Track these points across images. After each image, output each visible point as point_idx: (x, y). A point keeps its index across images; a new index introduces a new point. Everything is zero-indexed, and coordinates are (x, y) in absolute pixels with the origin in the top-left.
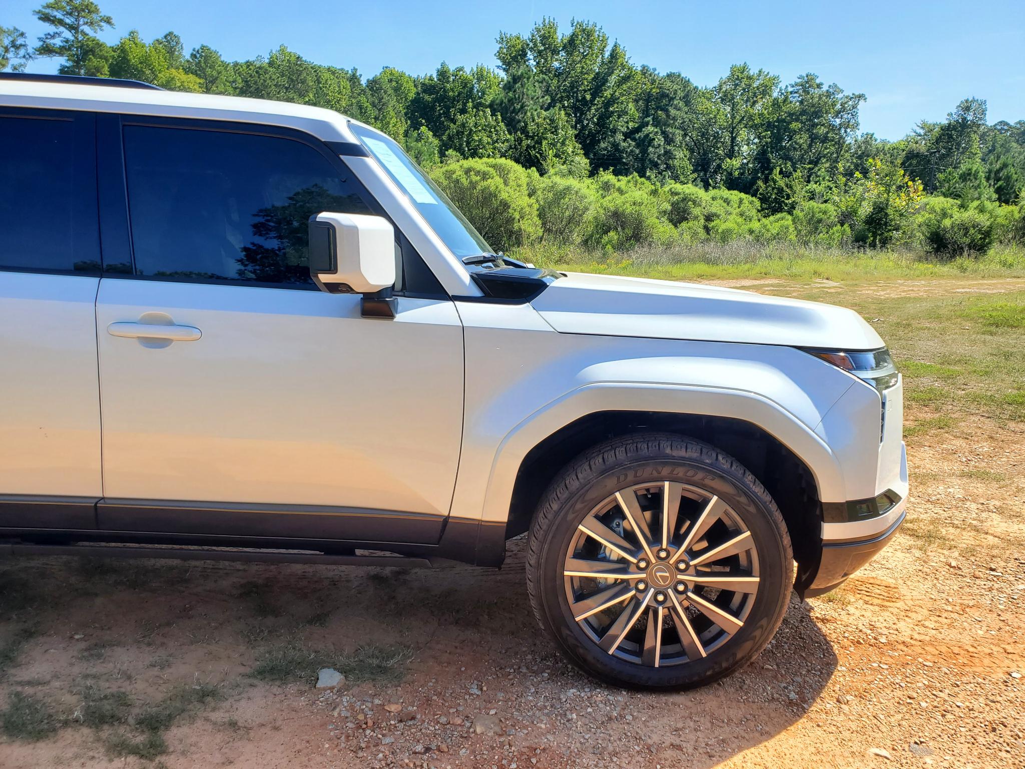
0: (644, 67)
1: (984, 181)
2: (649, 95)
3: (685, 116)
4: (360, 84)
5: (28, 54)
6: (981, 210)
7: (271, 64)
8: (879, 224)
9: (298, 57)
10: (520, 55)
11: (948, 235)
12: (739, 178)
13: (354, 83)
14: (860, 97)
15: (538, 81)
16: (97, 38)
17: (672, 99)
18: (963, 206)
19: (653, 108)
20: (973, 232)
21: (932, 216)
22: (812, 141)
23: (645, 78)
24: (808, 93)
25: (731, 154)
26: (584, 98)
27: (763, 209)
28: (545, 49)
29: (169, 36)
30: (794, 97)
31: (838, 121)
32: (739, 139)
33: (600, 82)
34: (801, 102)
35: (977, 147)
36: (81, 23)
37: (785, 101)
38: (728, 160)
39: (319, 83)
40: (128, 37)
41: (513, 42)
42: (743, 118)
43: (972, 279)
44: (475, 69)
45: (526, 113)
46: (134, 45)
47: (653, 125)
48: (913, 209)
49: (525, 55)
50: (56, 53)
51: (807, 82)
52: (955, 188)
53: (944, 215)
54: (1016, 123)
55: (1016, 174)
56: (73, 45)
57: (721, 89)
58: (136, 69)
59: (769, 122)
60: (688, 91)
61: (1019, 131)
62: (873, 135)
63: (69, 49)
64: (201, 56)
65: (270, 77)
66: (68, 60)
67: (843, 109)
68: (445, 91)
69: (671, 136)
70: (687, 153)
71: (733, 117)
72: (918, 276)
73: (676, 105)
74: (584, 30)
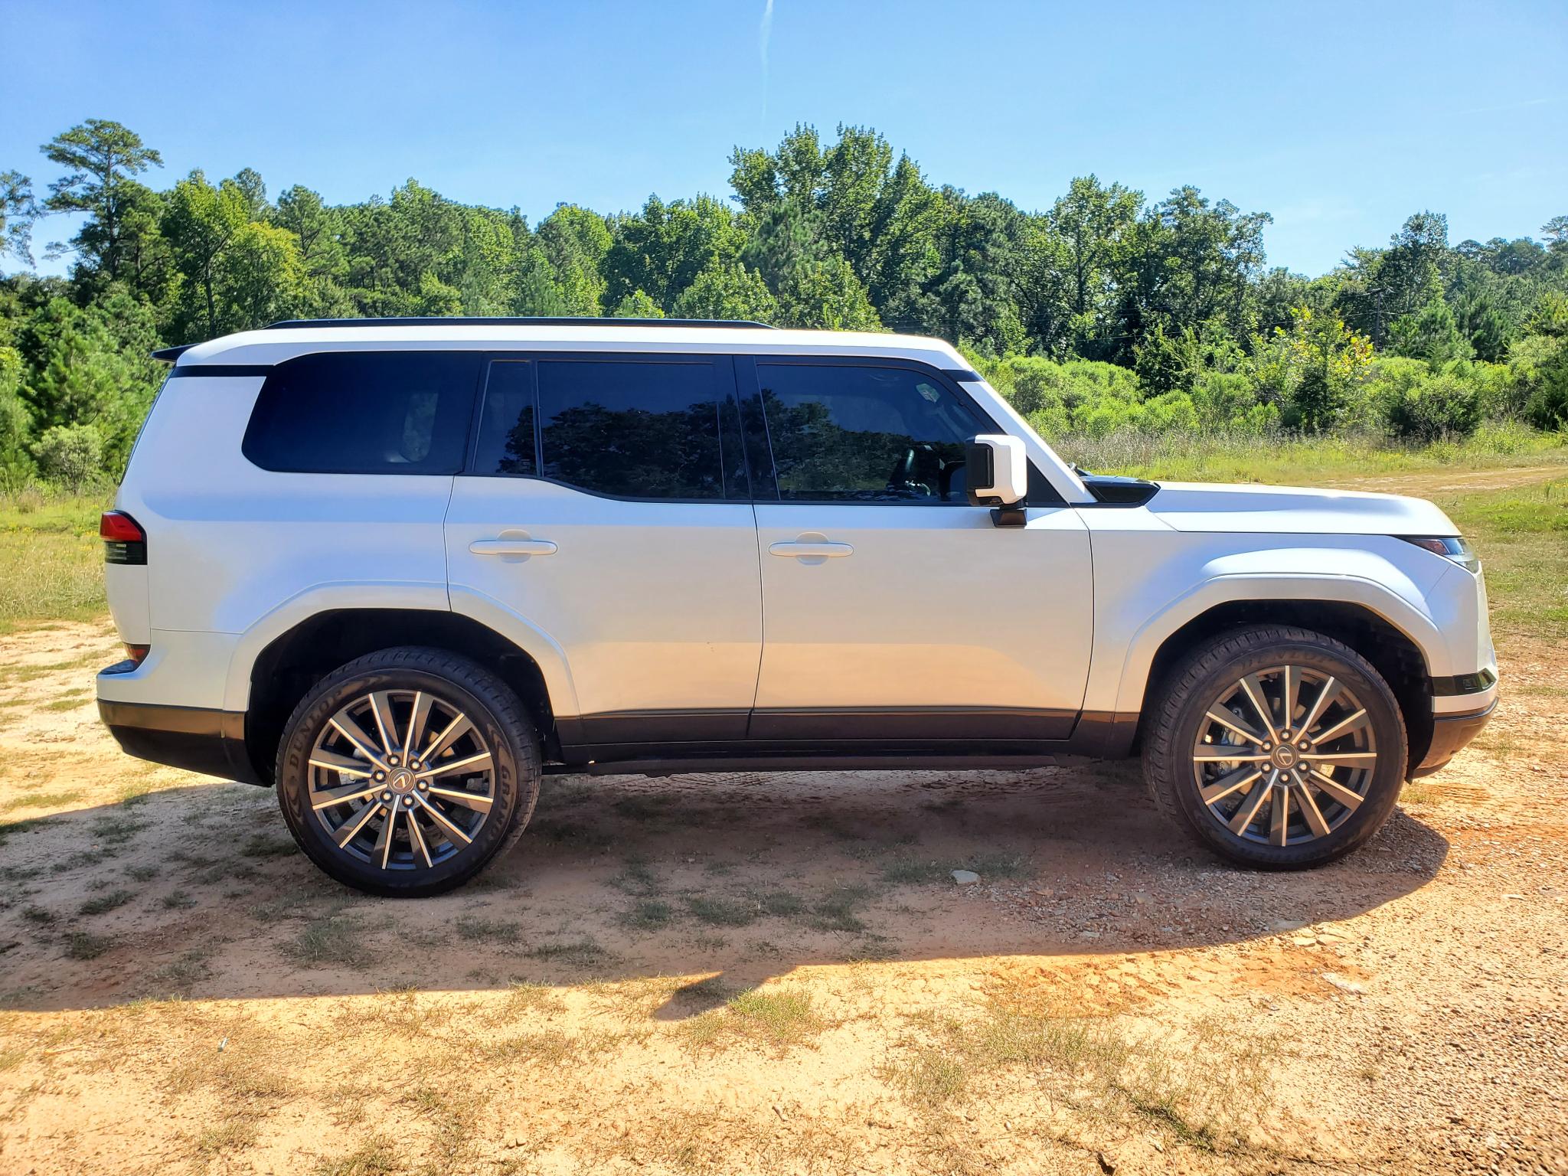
0: (946, 188)
1: (1455, 331)
2: (957, 227)
3: (1009, 255)
4: (526, 230)
5: (35, 209)
6: (1460, 374)
7: (394, 207)
8: (1316, 400)
9: (435, 196)
10: (764, 179)
11: (1416, 412)
12: (1096, 341)
13: (518, 228)
14: (1265, 217)
15: (808, 220)
16: (137, 182)
17: (990, 232)
18: (1432, 370)
19: (962, 247)
20: (1452, 405)
21: (1390, 385)
22: (1199, 283)
23: (949, 204)
24: (1188, 214)
25: (1080, 307)
26: (861, 237)
27: (1142, 386)
28: (802, 169)
29: (245, 175)
30: (1167, 221)
31: (1234, 252)
32: (1090, 284)
33: (883, 213)
34: (1179, 228)
35: (1438, 281)
36: (113, 161)
37: (1155, 226)
38: (1078, 316)
39: (468, 231)
40: (187, 179)
41: (754, 161)
42: (1094, 253)
43: (1459, 471)
44: (695, 201)
45: (794, 266)
46: (197, 191)
47: (965, 271)
48: (1362, 376)
49: (772, 178)
50: (78, 206)
51: (1185, 199)
52: (1414, 343)
53: (1408, 383)
54: (1490, 243)
55: (1500, 318)
56: (101, 194)
57: (1059, 214)
58: (201, 225)
59: (1134, 259)
60: (1011, 220)
61: (1494, 254)
62: (1286, 269)
63: (96, 200)
64: (294, 202)
65: (396, 226)
66: (96, 216)
67: (1241, 235)
68: (657, 235)
69: (991, 285)
70: (1015, 308)
71: (1079, 253)
72: (1382, 471)
73: (995, 241)
74: (857, 140)
